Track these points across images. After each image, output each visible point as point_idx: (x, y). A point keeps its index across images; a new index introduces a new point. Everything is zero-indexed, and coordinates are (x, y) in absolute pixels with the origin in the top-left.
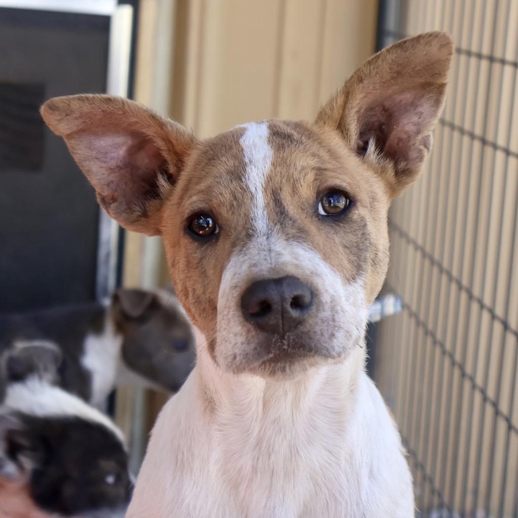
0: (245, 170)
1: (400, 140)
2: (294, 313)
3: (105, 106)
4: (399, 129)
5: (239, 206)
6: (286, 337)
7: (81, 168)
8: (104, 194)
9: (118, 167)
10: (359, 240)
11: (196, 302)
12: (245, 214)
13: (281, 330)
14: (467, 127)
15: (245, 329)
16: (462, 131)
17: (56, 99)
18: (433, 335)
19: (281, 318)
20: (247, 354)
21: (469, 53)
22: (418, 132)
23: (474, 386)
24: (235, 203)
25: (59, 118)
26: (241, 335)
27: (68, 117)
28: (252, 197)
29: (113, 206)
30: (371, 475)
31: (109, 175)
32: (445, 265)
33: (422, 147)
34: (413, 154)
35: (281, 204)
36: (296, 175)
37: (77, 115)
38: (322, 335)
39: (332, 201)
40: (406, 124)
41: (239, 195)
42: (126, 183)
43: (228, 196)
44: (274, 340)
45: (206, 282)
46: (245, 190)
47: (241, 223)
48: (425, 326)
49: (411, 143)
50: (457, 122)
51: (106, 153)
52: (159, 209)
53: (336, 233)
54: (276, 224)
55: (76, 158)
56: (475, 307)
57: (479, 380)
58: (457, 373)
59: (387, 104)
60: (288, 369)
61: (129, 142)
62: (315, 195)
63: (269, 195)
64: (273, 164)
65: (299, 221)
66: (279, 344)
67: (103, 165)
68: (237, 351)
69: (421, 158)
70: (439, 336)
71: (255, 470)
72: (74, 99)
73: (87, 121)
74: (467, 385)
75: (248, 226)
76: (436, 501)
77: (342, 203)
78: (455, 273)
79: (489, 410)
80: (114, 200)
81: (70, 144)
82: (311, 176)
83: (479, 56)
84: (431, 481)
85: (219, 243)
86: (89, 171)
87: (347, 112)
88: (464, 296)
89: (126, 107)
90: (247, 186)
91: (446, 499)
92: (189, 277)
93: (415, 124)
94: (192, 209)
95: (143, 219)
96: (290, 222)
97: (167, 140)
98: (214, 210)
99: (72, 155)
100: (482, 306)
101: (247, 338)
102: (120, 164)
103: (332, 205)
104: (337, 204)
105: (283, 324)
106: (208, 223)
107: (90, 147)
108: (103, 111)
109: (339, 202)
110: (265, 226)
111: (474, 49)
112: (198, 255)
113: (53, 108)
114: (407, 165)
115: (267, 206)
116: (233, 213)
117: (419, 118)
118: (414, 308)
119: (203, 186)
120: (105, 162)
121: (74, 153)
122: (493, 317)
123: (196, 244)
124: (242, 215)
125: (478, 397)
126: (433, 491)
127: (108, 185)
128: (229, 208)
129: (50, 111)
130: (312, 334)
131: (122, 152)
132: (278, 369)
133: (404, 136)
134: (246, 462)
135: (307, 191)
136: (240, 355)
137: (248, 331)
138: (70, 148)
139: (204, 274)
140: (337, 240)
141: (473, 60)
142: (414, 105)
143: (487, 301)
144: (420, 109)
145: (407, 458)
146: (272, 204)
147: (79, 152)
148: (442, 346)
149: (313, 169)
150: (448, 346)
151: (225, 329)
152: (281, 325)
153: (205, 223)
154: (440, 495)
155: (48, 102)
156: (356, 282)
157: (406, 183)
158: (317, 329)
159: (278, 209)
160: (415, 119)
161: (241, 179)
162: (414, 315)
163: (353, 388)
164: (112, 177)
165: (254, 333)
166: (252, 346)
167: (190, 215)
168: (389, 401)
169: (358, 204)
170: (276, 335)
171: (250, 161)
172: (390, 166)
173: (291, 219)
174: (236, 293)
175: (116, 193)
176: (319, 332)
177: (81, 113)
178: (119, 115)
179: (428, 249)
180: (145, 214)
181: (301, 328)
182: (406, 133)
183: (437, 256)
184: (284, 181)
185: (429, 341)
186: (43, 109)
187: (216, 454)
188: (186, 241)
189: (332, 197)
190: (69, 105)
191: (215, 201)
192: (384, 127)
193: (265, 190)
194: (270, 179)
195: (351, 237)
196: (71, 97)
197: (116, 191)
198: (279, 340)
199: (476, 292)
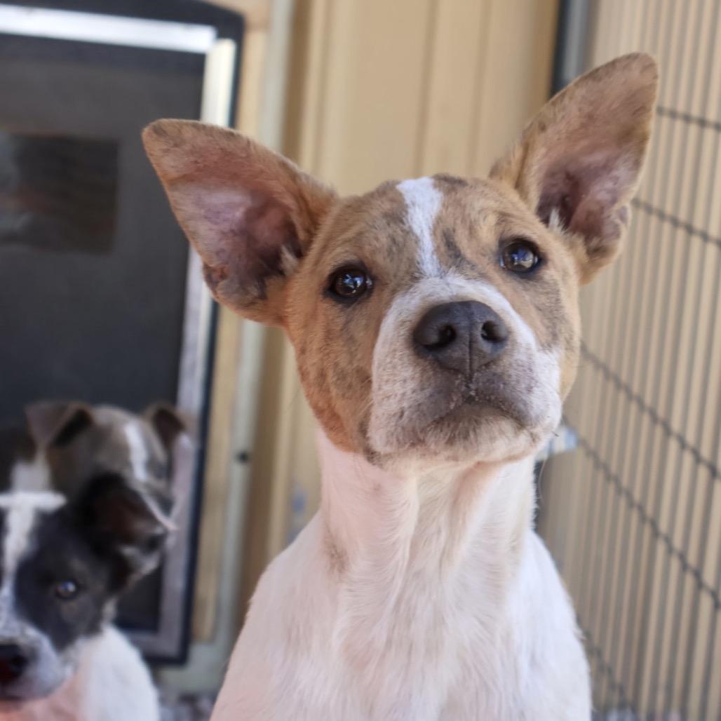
0: (407, 212)
1: (590, 213)
2: (486, 347)
3: (224, 143)
4: (589, 198)
5: (400, 251)
6: (474, 380)
7: (184, 229)
8: (212, 265)
9: (232, 231)
10: (553, 305)
11: (338, 379)
12: (408, 259)
13: (467, 367)
14: (669, 209)
15: (418, 369)
16: (662, 216)
17: (164, 121)
18: (617, 480)
19: (468, 350)
20: (419, 405)
21: (673, 115)
22: (614, 201)
23: (670, 550)
24: (394, 249)
25: (165, 147)
26: (413, 379)
27: (177, 149)
28: (417, 241)
29: (222, 283)
30: (533, 662)
31: (220, 240)
32: (636, 389)
33: (618, 221)
34: (607, 229)
35: (455, 247)
36: (474, 215)
37: (187, 147)
38: (518, 382)
39: (516, 258)
40: (599, 192)
41: (400, 239)
42: (240, 256)
43: (384, 240)
44: (457, 382)
45: (353, 349)
46: (409, 232)
47: (403, 267)
48: (606, 468)
49: (606, 214)
50: (656, 203)
51: (219, 212)
52: (283, 288)
53: (526, 290)
54: (450, 267)
55: (180, 216)
56: (673, 445)
57: (677, 542)
58: (647, 531)
59: (572, 168)
60: (472, 435)
61: (248, 202)
62: (497, 243)
63: (439, 237)
64: (444, 205)
65: (480, 266)
66: (463, 388)
67: (215, 227)
68: (405, 405)
69: (617, 234)
70: (625, 481)
71: (389, 643)
72: (187, 124)
73: (199, 161)
74: (661, 548)
75: (413, 269)
76: (616, 698)
77: (529, 261)
78: (648, 400)
79: (690, 581)
80: (223, 276)
81: (174, 196)
82: (492, 219)
83: (687, 119)
84: (610, 671)
85: (372, 298)
86: (194, 233)
87: (525, 171)
88: (659, 431)
89: (252, 147)
90: (410, 227)
91: (629, 694)
92: (328, 354)
93: (609, 191)
94: (336, 264)
95: (260, 302)
96: (468, 266)
97: (300, 197)
98: (365, 261)
99: (173, 211)
100: (683, 445)
101: (421, 381)
102: (234, 227)
103: (516, 263)
104: (522, 262)
105: (471, 359)
106: (355, 283)
107: (198, 203)
108: (222, 149)
109: (524, 260)
110: (436, 270)
111: (681, 108)
112: (341, 320)
113: (159, 132)
114: (601, 241)
115: (437, 250)
116: (391, 260)
117: (615, 184)
118: (592, 444)
119: (350, 234)
120: (216, 223)
121: (176, 209)
122: (698, 459)
123: (340, 306)
124: (405, 260)
125: (675, 565)
126: (612, 686)
127: (217, 253)
128: (386, 254)
129: (155, 135)
130: (506, 378)
131: (239, 214)
132: (459, 434)
133: (595, 208)
134: (380, 634)
135: (488, 234)
136: (410, 407)
137: (424, 371)
138: (172, 203)
139: (351, 340)
140: (527, 298)
141: (679, 124)
142: (607, 167)
143: (690, 438)
144: (615, 173)
145: (582, 641)
146: (443, 249)
147: (183, 208)
148: (629, 495)
149: (495, 211)
150: (637, 495)
151: (387, 381)
152: (468, 361)
153: (352, 283)
154: (622, 691)
155: (154, 123)
156: (551, 351)
157: (600, 265)
158: (512, 372)
159: (451, 252)
160: (609, 185)
161: (402, 221)
162: (592, 454)
163: (515, 543)
164: (223, 244)
165: (431, 373)
166: (428, 392)
167: (332, 272)
168: (560, 565)
169: (550, 264)
170: (460, 376)
171: (414, 204)
172: (579, 241)
173: (469, 263)
174: (404, 331)
175: (227, 266)
176: (514, 377)
177: (193, 146)
178: (241, 158)
179: (613, 367)
180: (263, 297)
181: (494, 367)
182: (598, 202)
183: (624, 377)
184: (459, 222)
185: (612, 489)
186: (146, 131)
187: (342, 622)
188: (325, 305)
189: (516, 253)
190: (180, 131)
191: (367, 247)
192: (567, 199)
193: (434, 233)
194: (439, 220)
195: (543, 299)
196: (184, 121)
197: (227, 263)
198: (464, 383)
199: (676, 425)
